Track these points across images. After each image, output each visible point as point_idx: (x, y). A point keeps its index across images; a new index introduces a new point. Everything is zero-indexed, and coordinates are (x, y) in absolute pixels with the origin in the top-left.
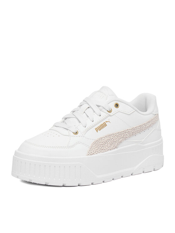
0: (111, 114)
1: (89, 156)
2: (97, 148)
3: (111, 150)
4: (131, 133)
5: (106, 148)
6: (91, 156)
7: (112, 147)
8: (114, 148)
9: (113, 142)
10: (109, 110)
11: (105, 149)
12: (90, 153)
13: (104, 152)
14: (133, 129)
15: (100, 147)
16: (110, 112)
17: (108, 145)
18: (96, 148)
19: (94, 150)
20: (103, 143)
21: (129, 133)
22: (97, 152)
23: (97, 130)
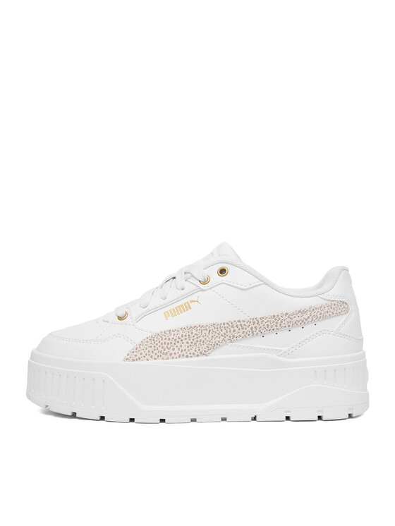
0: (205, 287)
1: (127, 362)
2: (151, 349)
3: (187, 356)
4: (249, 329)
5: (176, 350)
6: (134, 362)
7: (192, 351)
8: (196, 353)
9: (197, 341)
10: (203, 280)
11: (171, 354)
12: (133, 357)
13: (168, 359)
14: (254, 321)
15: (160, 349)
16: (205, 282)
17: (181, 346)
18: (149, 349)
19: (142, 351)
20: (169, 342)
21: (243, 329)
22: (148, 357)
23: (166, 315)
